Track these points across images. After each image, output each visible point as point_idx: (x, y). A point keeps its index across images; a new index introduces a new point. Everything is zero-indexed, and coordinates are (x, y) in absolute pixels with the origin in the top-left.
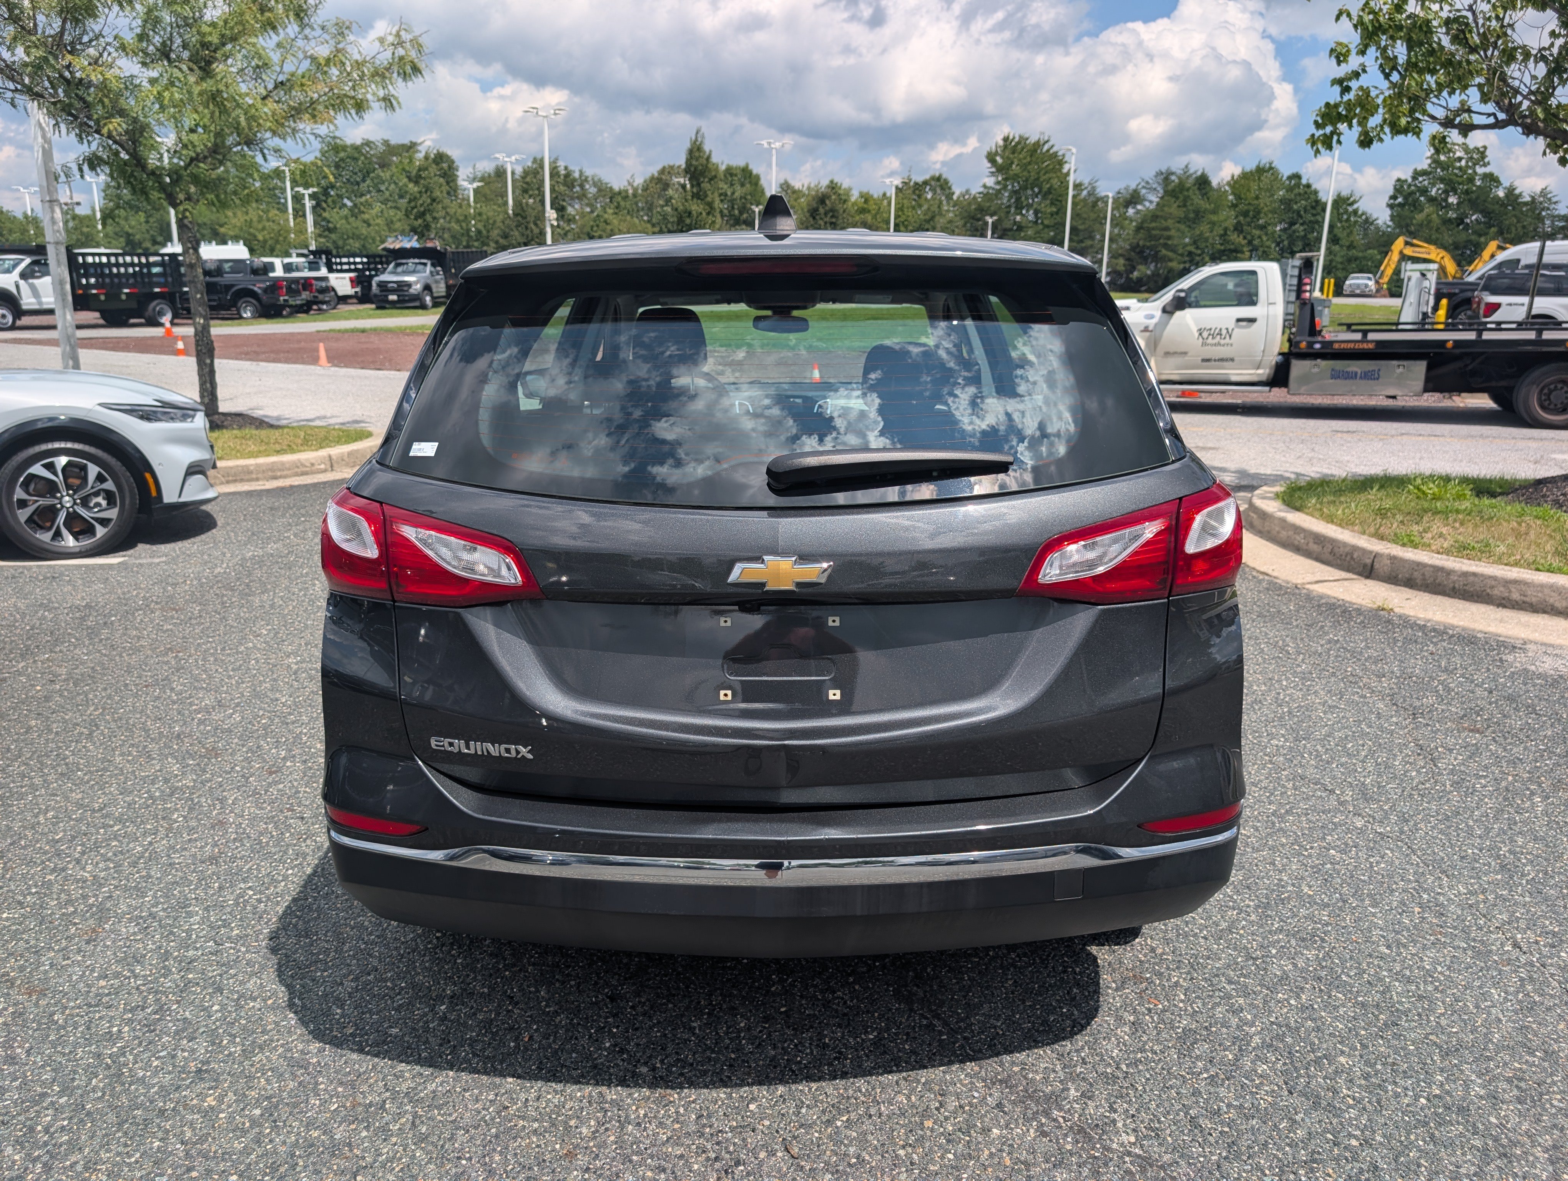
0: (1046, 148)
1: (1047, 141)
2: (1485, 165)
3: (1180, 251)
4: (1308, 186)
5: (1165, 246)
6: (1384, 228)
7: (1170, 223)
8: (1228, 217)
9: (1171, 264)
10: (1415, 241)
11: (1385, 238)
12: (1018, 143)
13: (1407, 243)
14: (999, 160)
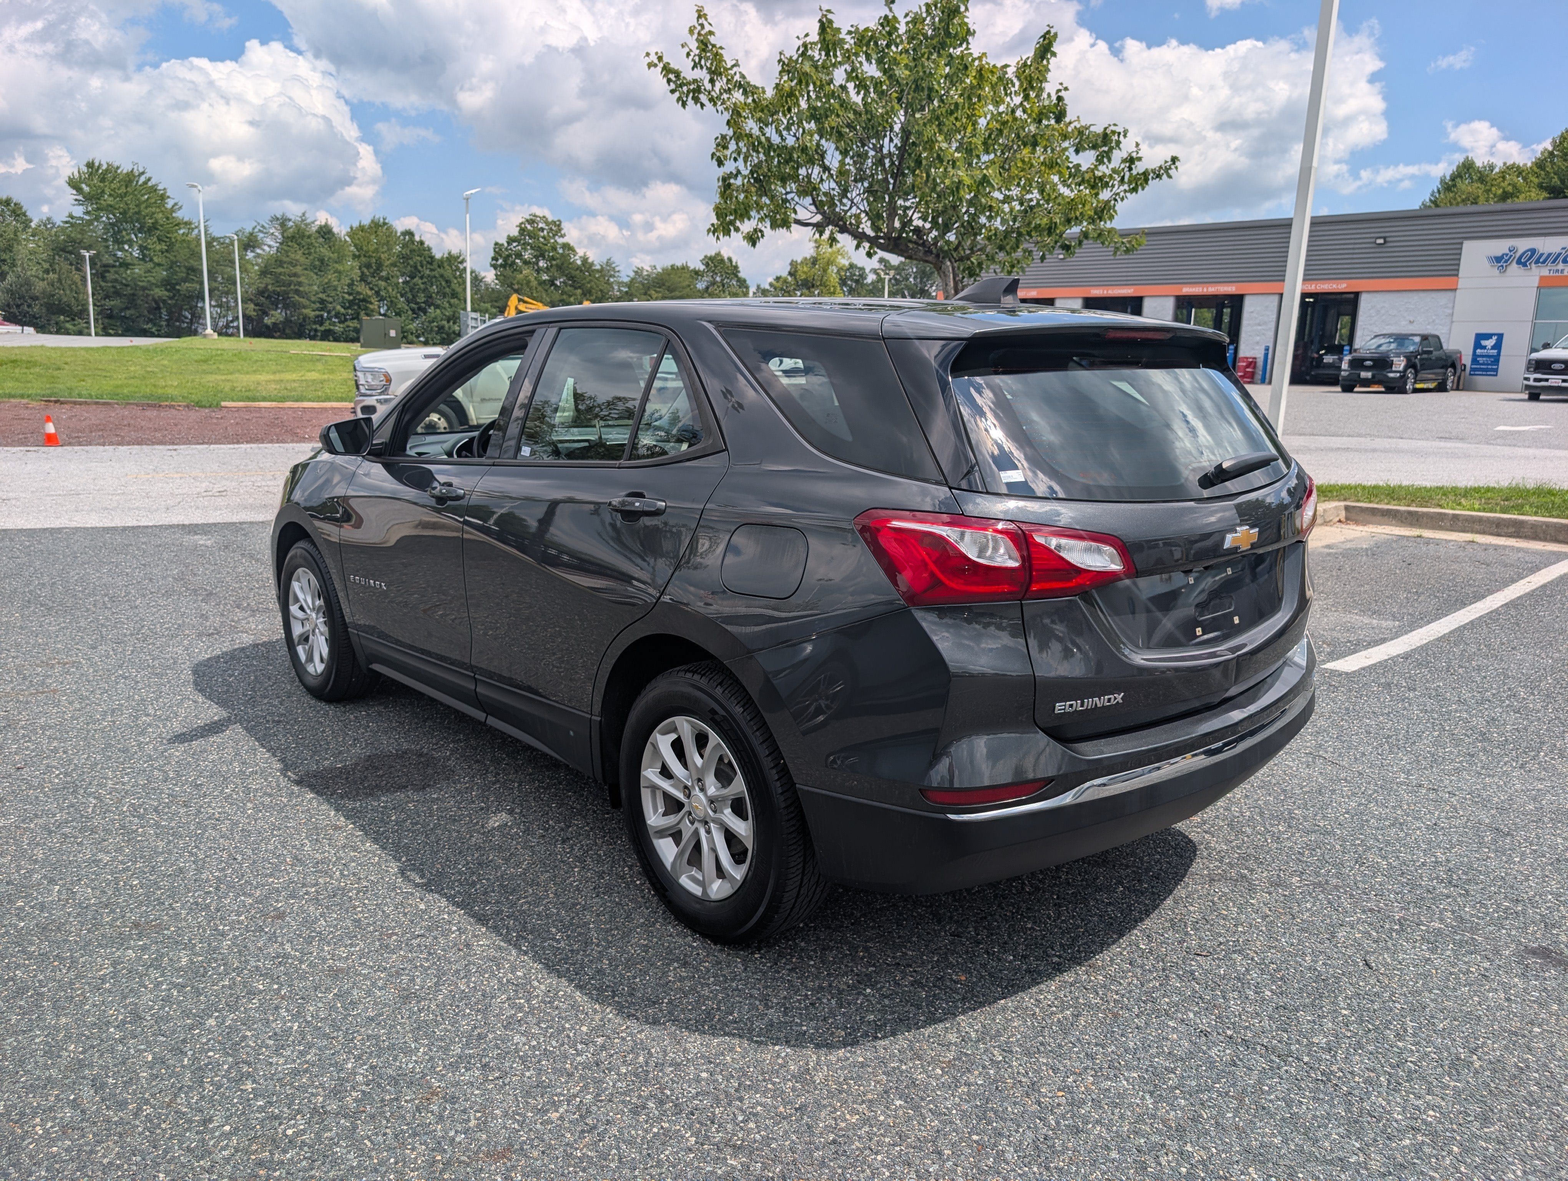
0: (142, 179)
1: (143, 173)
2: (563, 236)
3: (313, 299)
4: (422, 243)
5: (297, 292)
6: (493, 285)
7: (298, 270)
8: (352, 268)
9: (305, 311)
10: (526, 299)
11: (496, 295)
12: (107, 171)
13: (520, 300)
14: (86, 189)
